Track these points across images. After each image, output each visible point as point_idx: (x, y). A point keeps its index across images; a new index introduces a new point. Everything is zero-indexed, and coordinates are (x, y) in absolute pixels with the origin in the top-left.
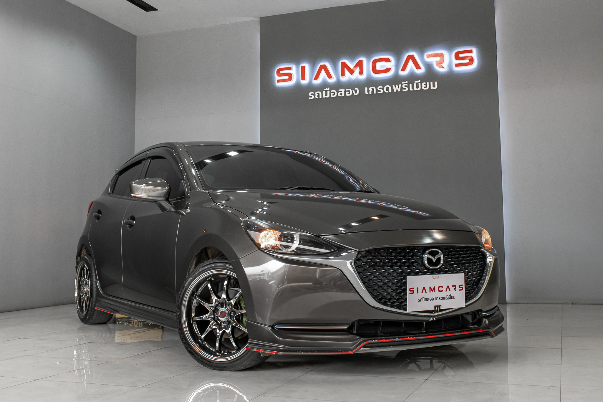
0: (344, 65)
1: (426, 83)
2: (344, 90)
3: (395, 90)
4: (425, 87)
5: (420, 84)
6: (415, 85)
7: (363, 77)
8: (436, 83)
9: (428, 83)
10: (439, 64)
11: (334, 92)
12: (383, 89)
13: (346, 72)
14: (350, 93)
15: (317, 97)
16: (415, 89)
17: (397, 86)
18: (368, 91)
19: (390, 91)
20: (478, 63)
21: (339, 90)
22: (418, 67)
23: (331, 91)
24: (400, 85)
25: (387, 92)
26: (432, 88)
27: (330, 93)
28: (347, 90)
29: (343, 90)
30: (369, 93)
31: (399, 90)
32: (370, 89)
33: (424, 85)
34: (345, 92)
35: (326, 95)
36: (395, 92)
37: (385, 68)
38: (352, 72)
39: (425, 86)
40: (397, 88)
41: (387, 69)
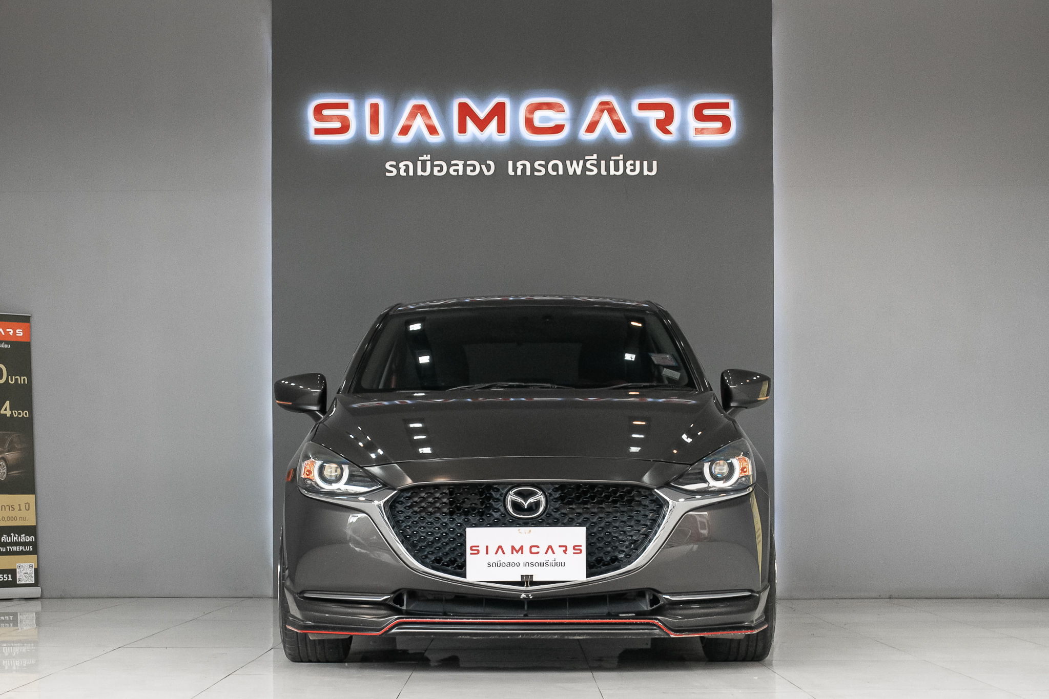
0: (465, 110)
1: (635, 162)
2: (463, 162)
3: (571, 172)
4: (631, 170)
5: (621, 163)
6: (612, 163)
7: (504, 138)
8: (655, 163)
9: (638, 163)
10: (663, 125)
11: (441, 166)
12: (546, 167)
13: (470, 125)
14: (475, 169)
15: (403, 173)
16: (612, 172)
17: (575, 162)
18: (515, 169)
19: (561, 172)
20: (738, 131)
21: (453, 162)
22: (620, 128)
23: (436, 163)
24: (581, 162)
25: (555, 173)
26: (646, 173)
27: (432, 166)
28: (468, 163)
29: (461, 163)
30: (516, 173)
31: (579, 172)
32: (519, 164)
33: (631, 165)
34: (465, 166)
35: (424, 170)
36: (571, 175)
37: (551, 124)
38: (482, 125)
39: (632, 168)
40: (575, 168)
41: (557, 126)
